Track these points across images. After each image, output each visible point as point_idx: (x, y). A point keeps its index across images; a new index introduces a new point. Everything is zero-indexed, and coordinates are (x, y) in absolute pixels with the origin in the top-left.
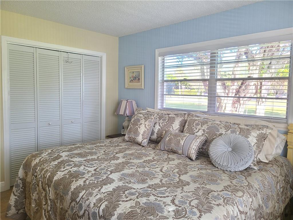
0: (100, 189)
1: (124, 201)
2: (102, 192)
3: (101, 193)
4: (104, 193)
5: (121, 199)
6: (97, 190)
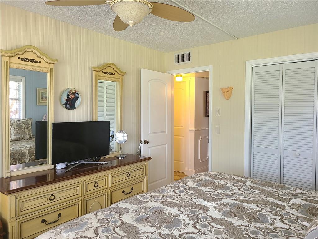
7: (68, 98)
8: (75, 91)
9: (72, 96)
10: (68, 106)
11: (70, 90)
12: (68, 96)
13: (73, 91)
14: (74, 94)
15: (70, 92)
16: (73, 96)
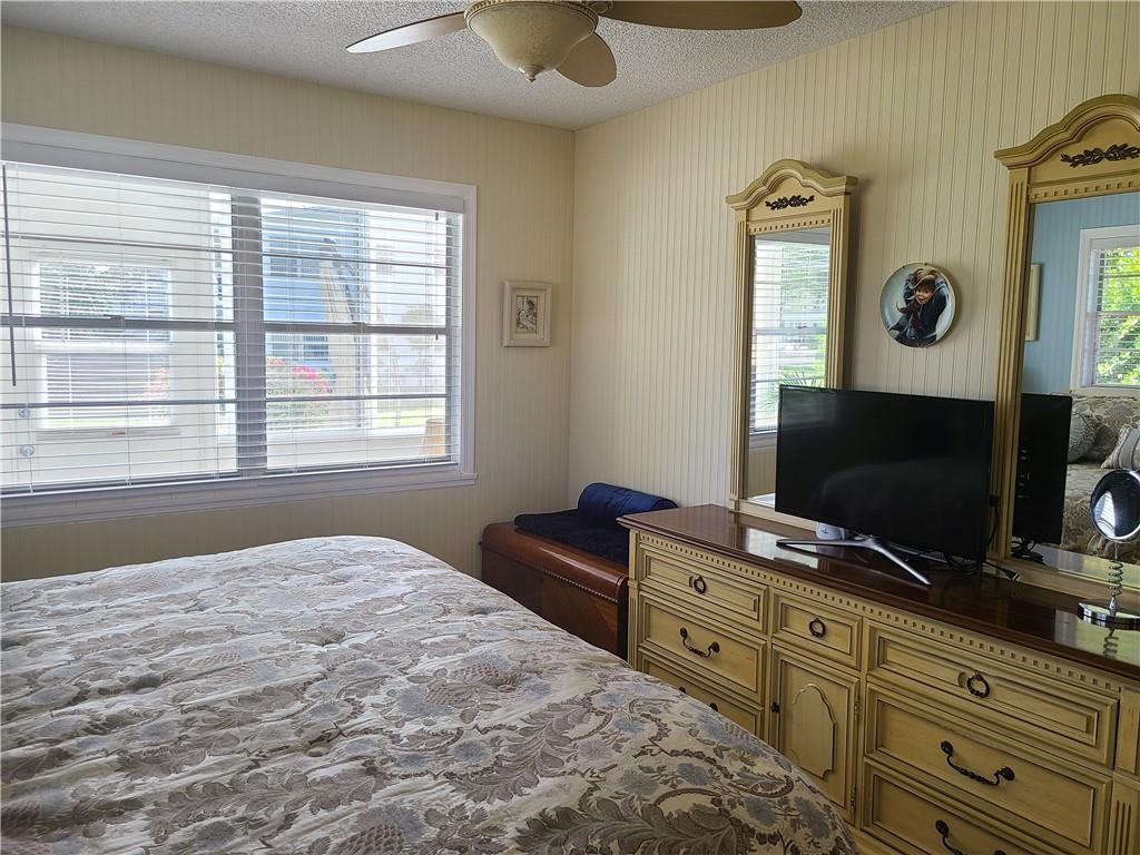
0: (590, 791)
1: (511, 728)
2: (583, 775)
3: (589, 773)
4: (575, 771)
5: (517, 735)
6: (604, 793)
7: (907, 302)
8: (932, 272)
9: (923, 295)
10: (910, 332)
11: (916, 274)
12: (909, 293)
13: (925, 276)
14: (930, 284)
15: (915, 278)
16: (926, 295)
